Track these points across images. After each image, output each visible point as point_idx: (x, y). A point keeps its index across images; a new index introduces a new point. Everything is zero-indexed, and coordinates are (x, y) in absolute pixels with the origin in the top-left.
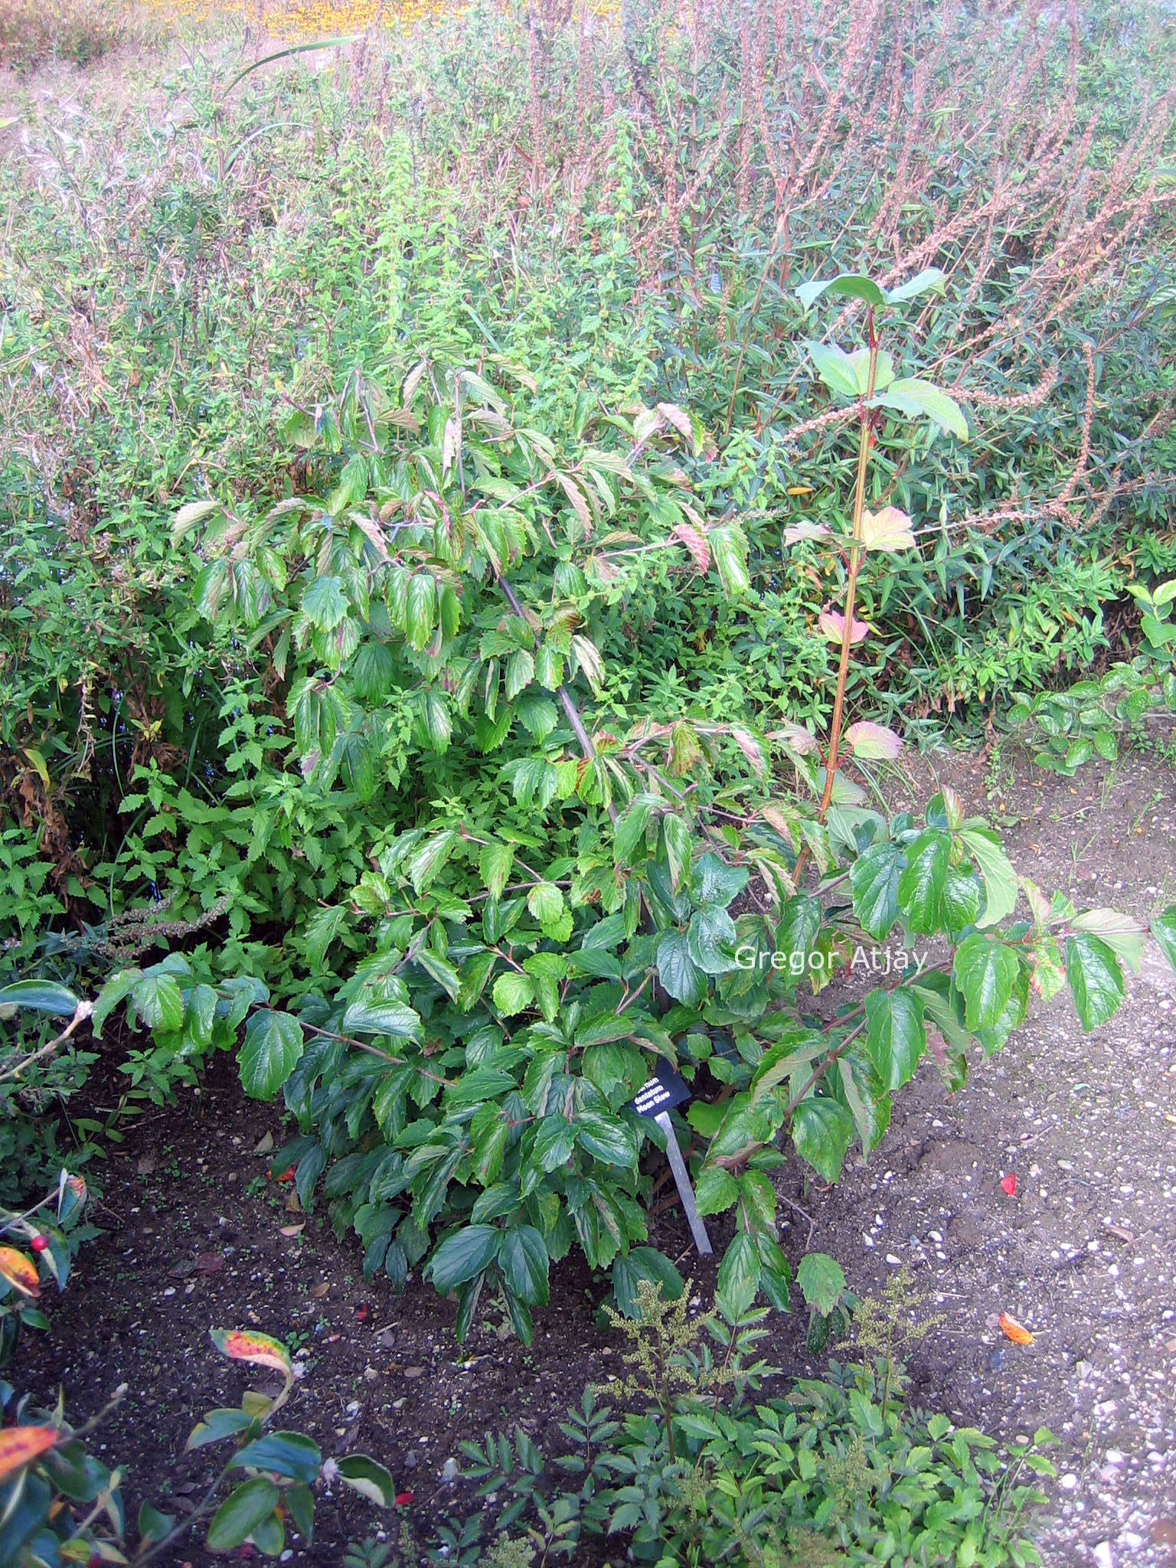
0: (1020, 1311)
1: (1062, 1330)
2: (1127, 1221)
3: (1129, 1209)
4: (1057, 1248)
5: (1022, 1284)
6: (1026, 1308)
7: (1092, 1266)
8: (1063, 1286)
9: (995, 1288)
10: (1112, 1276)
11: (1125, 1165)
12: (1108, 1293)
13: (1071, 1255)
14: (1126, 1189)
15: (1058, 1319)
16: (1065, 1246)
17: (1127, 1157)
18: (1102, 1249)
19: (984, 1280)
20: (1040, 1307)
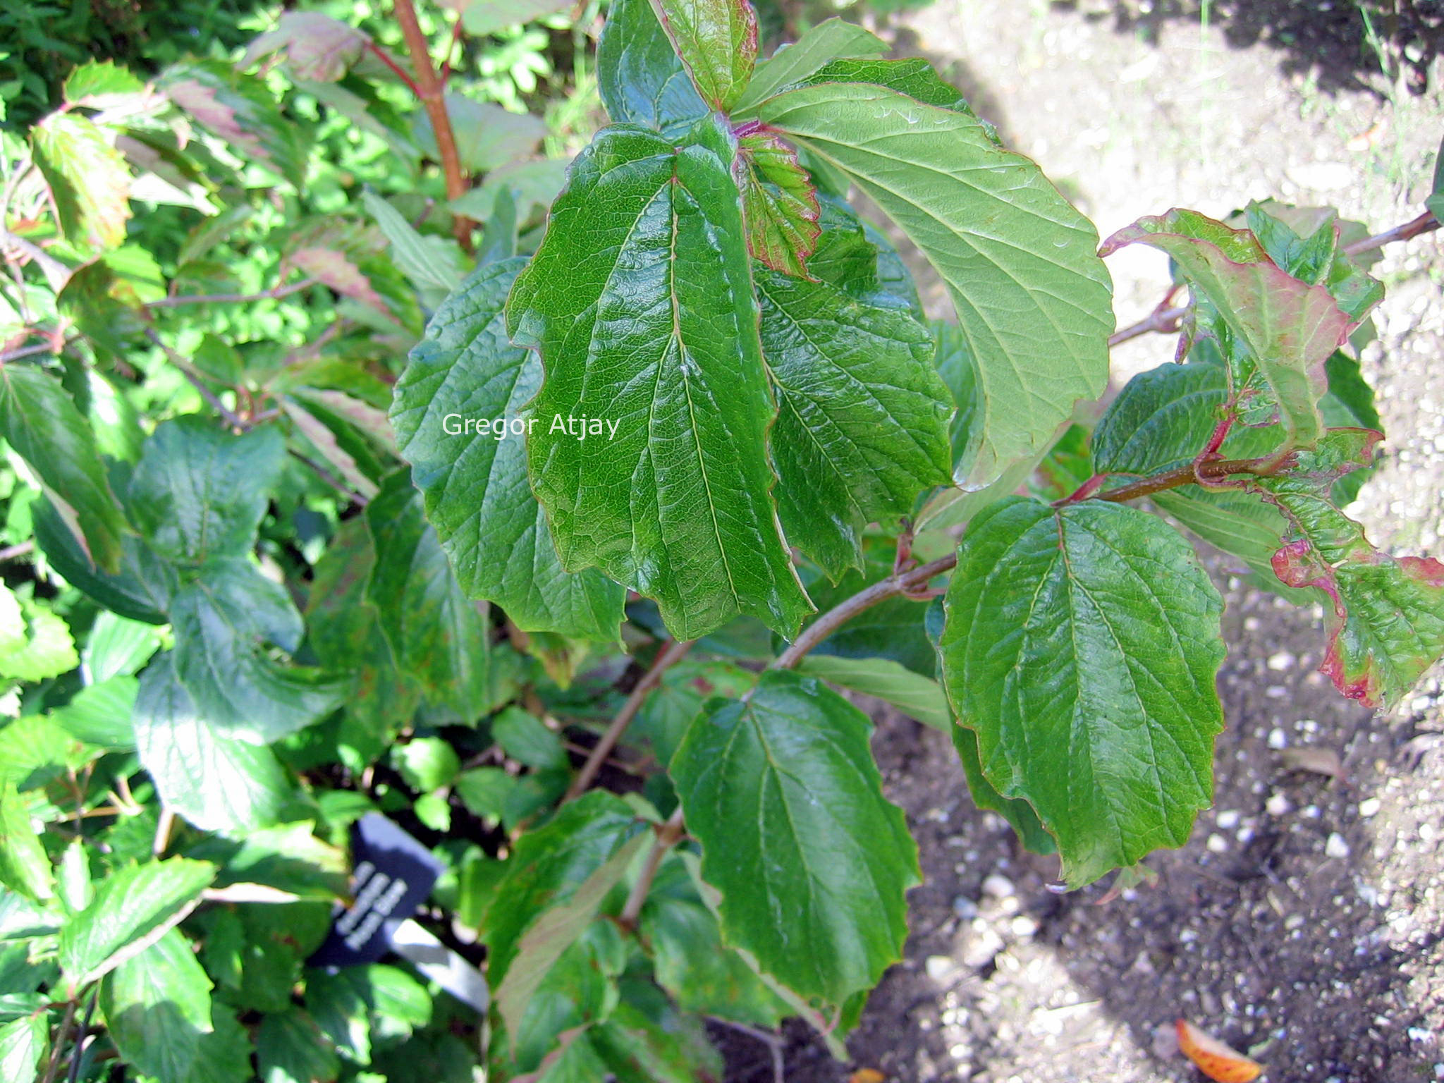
0: (1208, 1002)
1: (1302, 1023)
2: (1311, 726)
3: (1304, 703)
4: (1215, 829)
5: (1186, 935)
6: (1216, 991)
7: (1294, 852)
8: (1263, 918)
9: (1142, 964)
10: (1338, 861)
11: (1254, 612)
12: (1350, 901)
13: (1244, 835)
14: (1280, 662)
15: (1286, 1000)
16: (1227, 819)
17: (1253, 597)
18: (1295, 806)
19: (1116, 952)
20: (1240, 979)
